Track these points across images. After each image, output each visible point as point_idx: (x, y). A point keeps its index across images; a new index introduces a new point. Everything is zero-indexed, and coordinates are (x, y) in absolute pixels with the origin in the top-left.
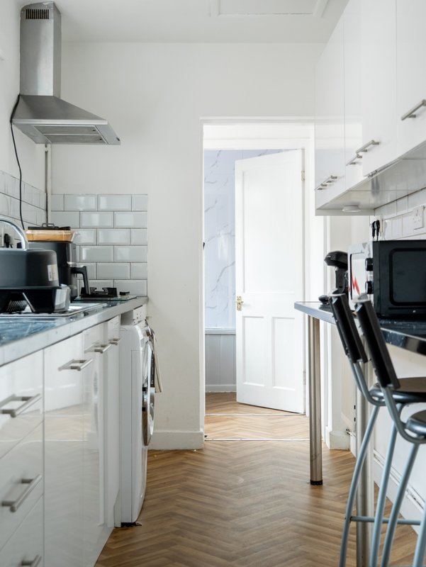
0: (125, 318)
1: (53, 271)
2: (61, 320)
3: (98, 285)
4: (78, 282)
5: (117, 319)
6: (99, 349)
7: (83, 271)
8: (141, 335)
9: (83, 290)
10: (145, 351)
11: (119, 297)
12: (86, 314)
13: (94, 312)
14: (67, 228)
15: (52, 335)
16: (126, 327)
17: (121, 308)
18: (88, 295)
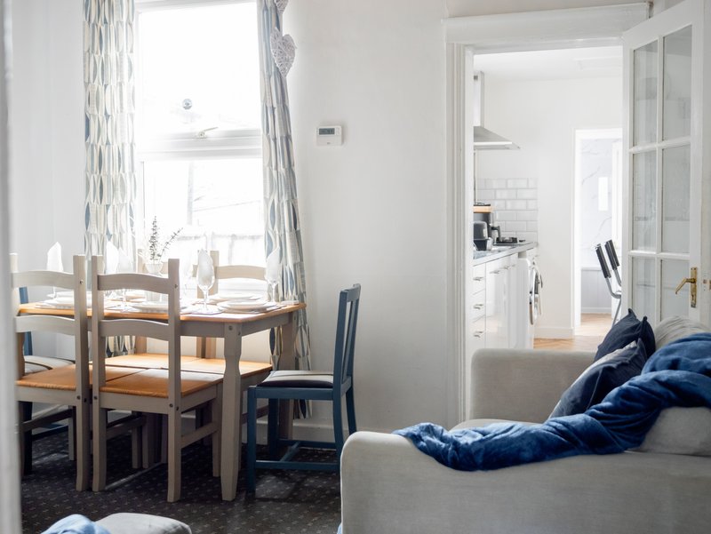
0: (520, 255)
1: (485, 231)
2: (488, 254)
3: (506, 235)
4: (495, 234)
5: (516, 255)
6: (506, 268)
7: (498, 229)
8: (529, 264)
9: (498, 239)
10: (532, 273)
11: (519, 243)
12: (499, 251)
13: (504, 250)
14: (489, 205)
15: (485, 259)
16: (521, 259)
17: (518, 249)
18: (500, 242)
